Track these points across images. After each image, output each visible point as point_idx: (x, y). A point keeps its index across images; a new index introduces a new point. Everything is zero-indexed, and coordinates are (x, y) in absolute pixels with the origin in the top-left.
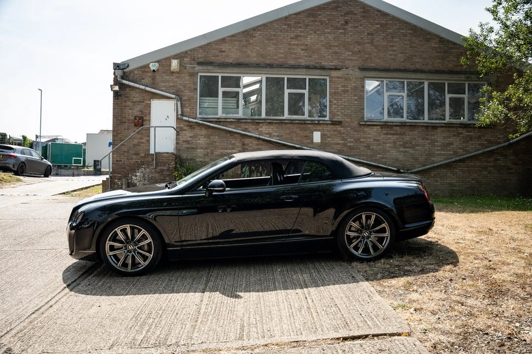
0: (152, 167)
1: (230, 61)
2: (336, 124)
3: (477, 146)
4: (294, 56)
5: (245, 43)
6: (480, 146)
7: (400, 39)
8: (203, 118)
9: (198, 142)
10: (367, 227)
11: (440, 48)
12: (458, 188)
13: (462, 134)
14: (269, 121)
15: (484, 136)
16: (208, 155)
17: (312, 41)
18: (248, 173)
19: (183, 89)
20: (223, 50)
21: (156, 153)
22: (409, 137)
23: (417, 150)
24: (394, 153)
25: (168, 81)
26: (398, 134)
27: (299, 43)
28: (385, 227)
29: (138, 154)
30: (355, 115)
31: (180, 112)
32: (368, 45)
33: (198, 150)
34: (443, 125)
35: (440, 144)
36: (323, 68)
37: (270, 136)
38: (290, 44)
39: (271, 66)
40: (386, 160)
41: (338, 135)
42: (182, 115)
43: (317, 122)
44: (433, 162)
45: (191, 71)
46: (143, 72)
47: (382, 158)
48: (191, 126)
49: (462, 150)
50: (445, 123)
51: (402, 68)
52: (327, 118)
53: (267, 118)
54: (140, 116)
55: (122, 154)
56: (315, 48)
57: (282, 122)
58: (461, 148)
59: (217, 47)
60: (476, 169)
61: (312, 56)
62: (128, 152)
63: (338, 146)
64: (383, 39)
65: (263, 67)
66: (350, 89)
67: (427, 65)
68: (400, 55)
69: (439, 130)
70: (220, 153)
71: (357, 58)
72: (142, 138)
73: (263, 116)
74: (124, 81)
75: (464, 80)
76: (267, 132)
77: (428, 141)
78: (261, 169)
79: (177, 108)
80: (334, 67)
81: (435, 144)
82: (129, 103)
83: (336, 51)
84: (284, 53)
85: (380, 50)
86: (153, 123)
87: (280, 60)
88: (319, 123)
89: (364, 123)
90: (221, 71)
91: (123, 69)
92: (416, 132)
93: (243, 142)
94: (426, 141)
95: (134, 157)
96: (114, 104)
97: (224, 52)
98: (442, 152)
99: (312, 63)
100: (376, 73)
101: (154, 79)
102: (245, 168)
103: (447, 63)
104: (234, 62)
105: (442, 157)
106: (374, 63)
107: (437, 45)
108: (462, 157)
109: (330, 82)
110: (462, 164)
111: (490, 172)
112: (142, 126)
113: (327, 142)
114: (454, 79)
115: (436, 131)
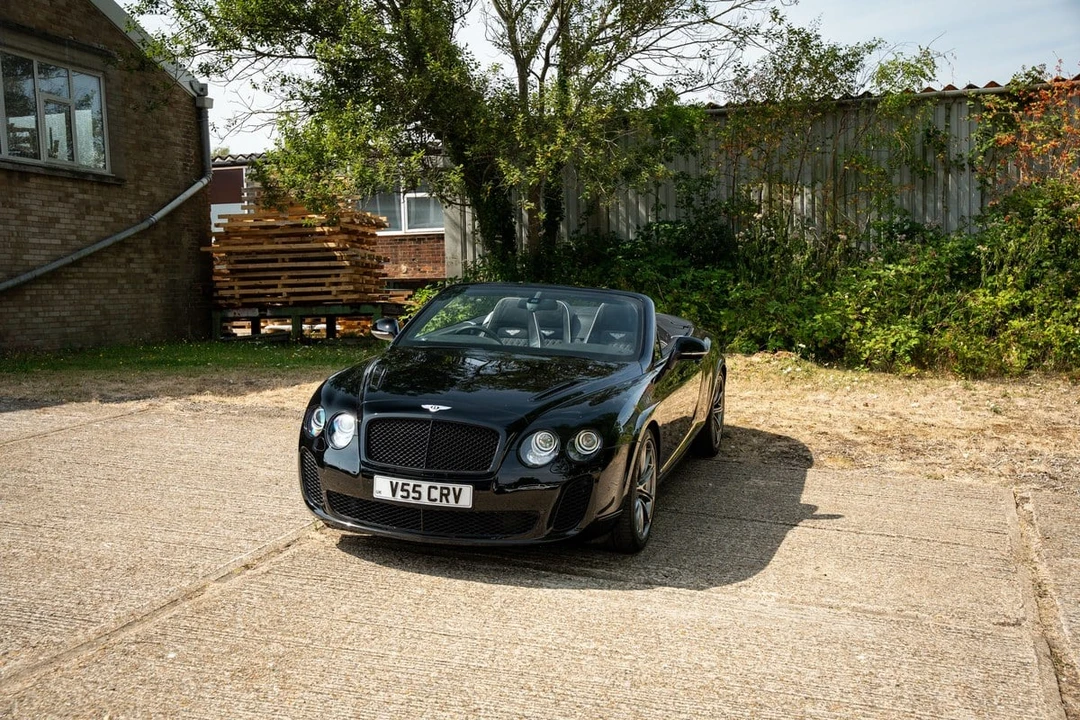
3: (99, 228)
6: (103, 228)
12: (74, 330)
13: (72, 196)
15: (107, 204)
34: (42, 171)
35: (36, 219)
49: (74, 237)
50: (41, 168)
58: (74, 232)
60: (101, 281)
69: (34, 182)
77: (15, 211)
81: (29, 218)
94: (12, 211)
98: (43, 241)
103: (34, 10)
105: (43, 252)
108: (83, 253)
110: (79, 269)
111: (121, 291)
114: (50, 54)
115: (26, 184)
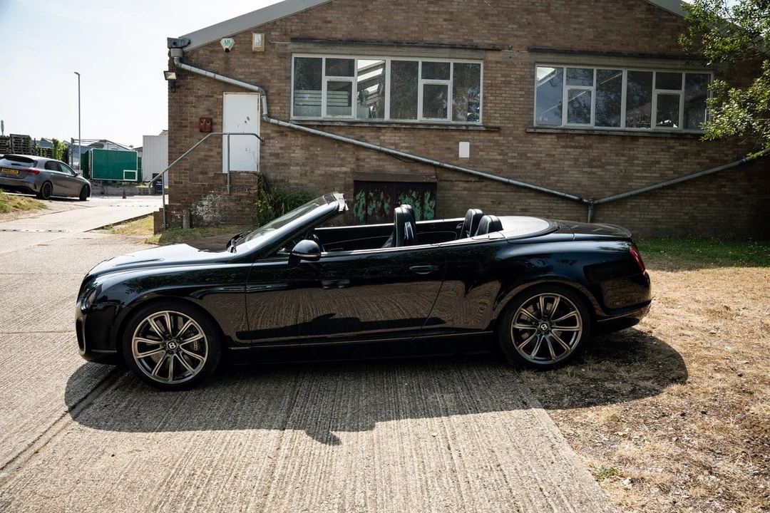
0: (225, 193)
1: (339, 36)
2: (492, 132)
3: (695, 167)
4: (433, 29)
5: (361, 10)
6: (699, 167)
7: (589, 5)
8: (300, 121)
9: (293, 155)
10: (547, 316)
11: (647, 20)
12: (664, 226)
13: (673, 148)
14: (395, 126)
15: (705, 152)
16: (306, 175)
17: (459, 7)
18: (364, 202)
19: (269, 78)
20: (329, 19)
21: (231, 173)
22: (597, 151)
23: (607, 170)
24: (574, 175)
25: (248, 66)
26: (581, 147)
27: (442, 9)
28: (574, 316)
29: (206, 173)
30: (520, 119)
31: (265, 113)
32: (541, 14)
33: (292, 168)
34: (647, 135)
35: (641, 162)
36: (475, 48)
37: (396, 148)
38: (426, 12)
39: (398, 44)
40: (563, 185)
41: (496, 147)
42: (269, 116)
43: (464, 128)
44: (631, 189)
45: (281, 51)
46: (211, 51)
47: (558, 181)
48: (282, 132)
49: (672, 172)
50: (650, 133)
51: (590, 49)
52: (479, 122)
53: (392, 120)
54: (207, 117)
55: (183, 173)
56: (464, 17)
57: (414, 127)
58: (671, 169)
59: (320, 15)
60: (691, 199)
61: (460, 30)
62: (191, 170)
63: (495, 163)
64: (565, 5)
65: (387, 46)
66: (514, 79)
67: (628, 45)
68: (588, 30)
69: (641, 141)
70: (323, 172)
71: (525, 33)
72: (211, 150)
73: (387, 117)
74: (184, 66)
75: (681, 69)
76: (392, 141)
77: (625, 158)
78: (382, 197)
79: (261, 106)
80: (491, 47)
81: (635, 162)
82: (191, 98)
83: (495, 22)
84: (418, 25)
85: (559, 22)
86: (227, 128)
87: (413, 35)
88: (467, 130)
89: (532, 130)
90: (326, 51)
91: (181, 48)
92: (607, 145)
93: (357, 156)
94: (622, 158)
95: (200, 177)
96: (169, 99)
97: (330, 22)
98: (644, 175)
99: (458, 40)
100: (553, 57)
101: (227, 62)
102: (359, 195)
103: (657, 43)
104: (345, 38)
105: (643, 181)
106: (550, 41)
107: (643, 16)
108: (672, 182)
109: (485, 68)
110: (671, 191)
111: (710, 204)
112: (211, 132)
113: (478, 157)
114: (666, 66)
115: (637, 143)
